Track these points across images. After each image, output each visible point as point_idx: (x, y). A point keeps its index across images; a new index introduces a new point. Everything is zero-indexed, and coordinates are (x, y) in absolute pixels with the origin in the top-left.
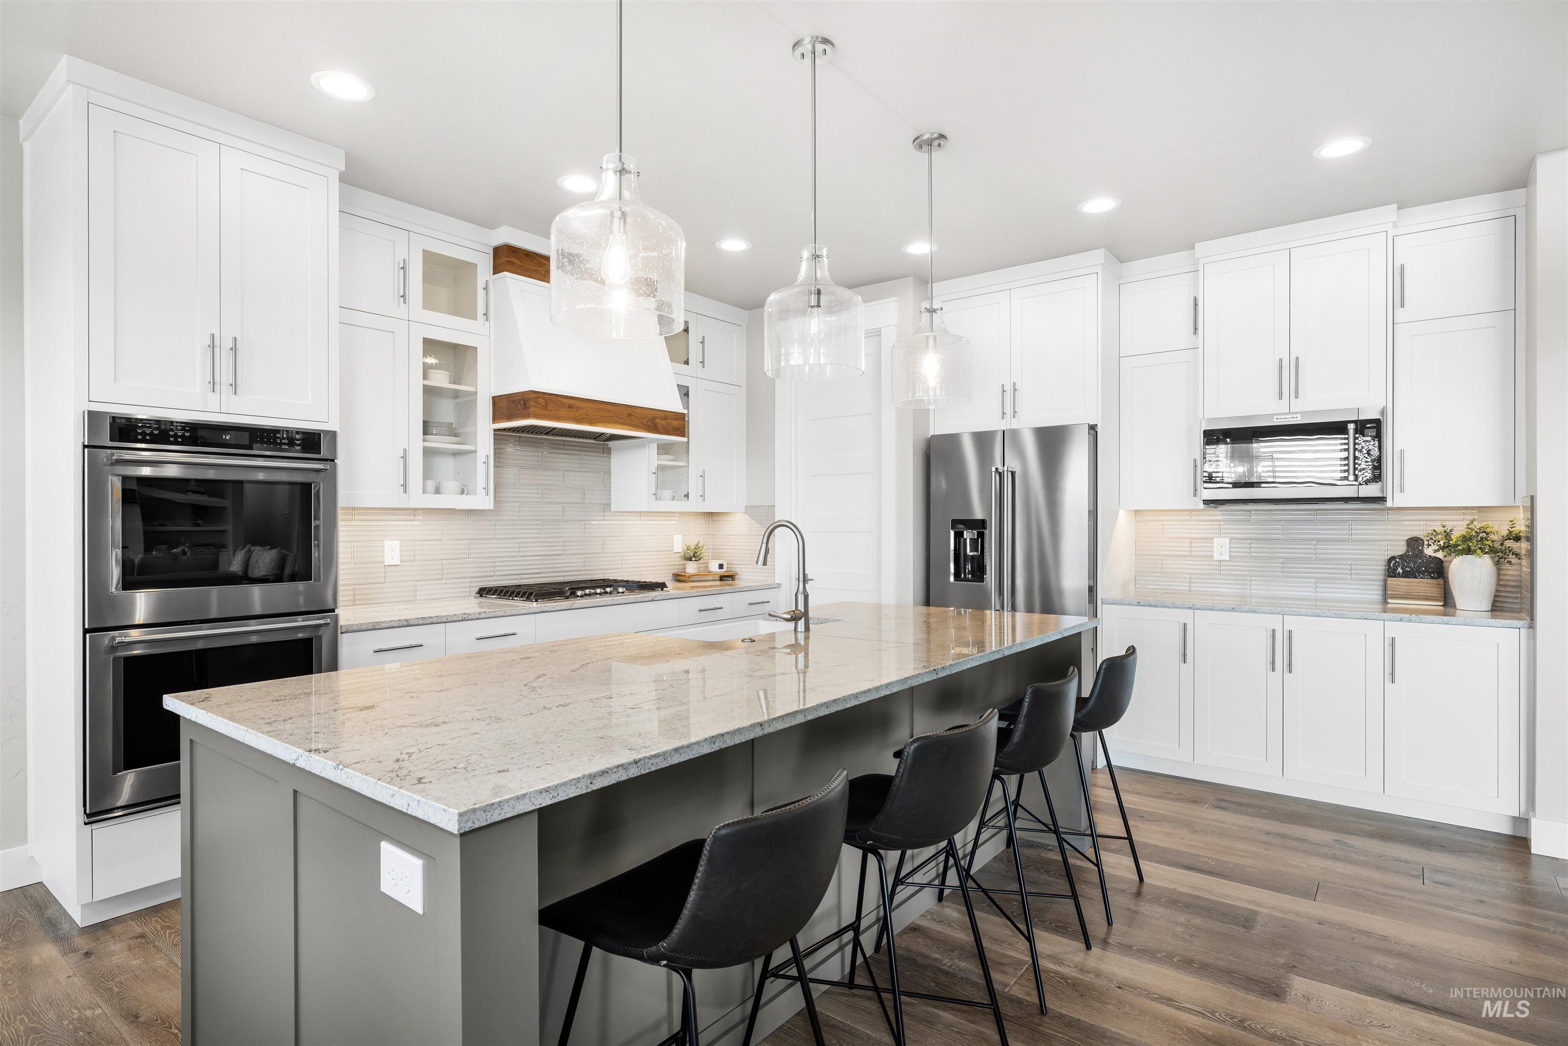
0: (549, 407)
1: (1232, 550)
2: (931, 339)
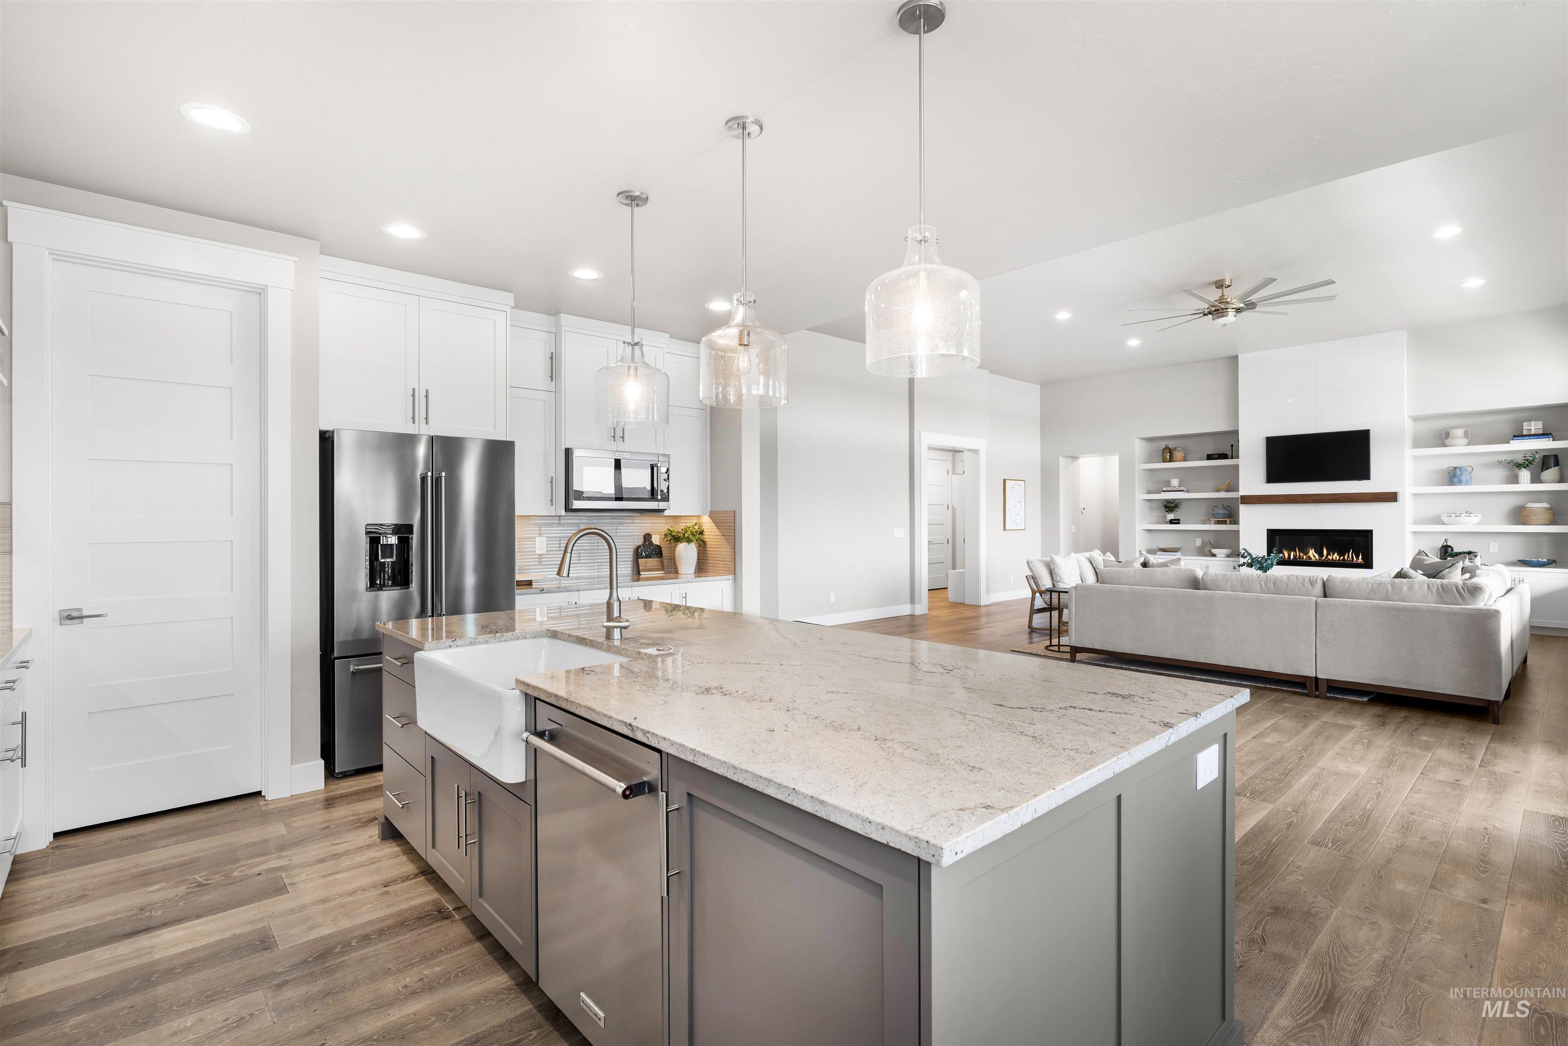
1: (534, 543)
2: (632, 369)
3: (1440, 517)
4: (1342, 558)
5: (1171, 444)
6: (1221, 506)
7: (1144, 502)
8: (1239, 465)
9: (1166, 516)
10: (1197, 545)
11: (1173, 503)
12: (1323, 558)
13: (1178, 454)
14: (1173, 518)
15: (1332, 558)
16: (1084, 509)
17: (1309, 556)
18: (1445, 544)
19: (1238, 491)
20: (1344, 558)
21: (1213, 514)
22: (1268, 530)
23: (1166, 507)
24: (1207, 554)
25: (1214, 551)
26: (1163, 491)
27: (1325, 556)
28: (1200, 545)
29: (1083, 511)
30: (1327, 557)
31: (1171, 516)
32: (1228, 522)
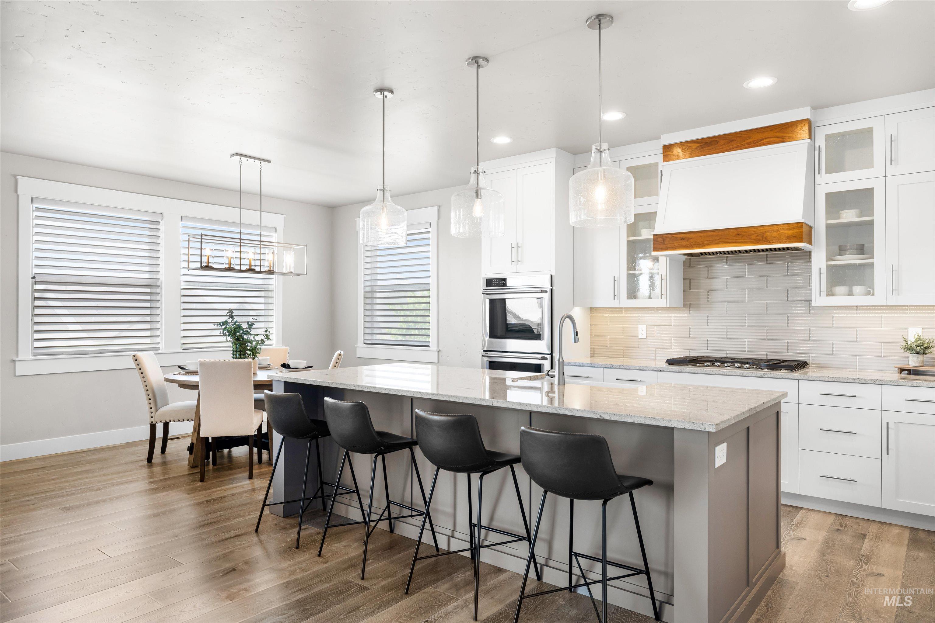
0: (666, 243)
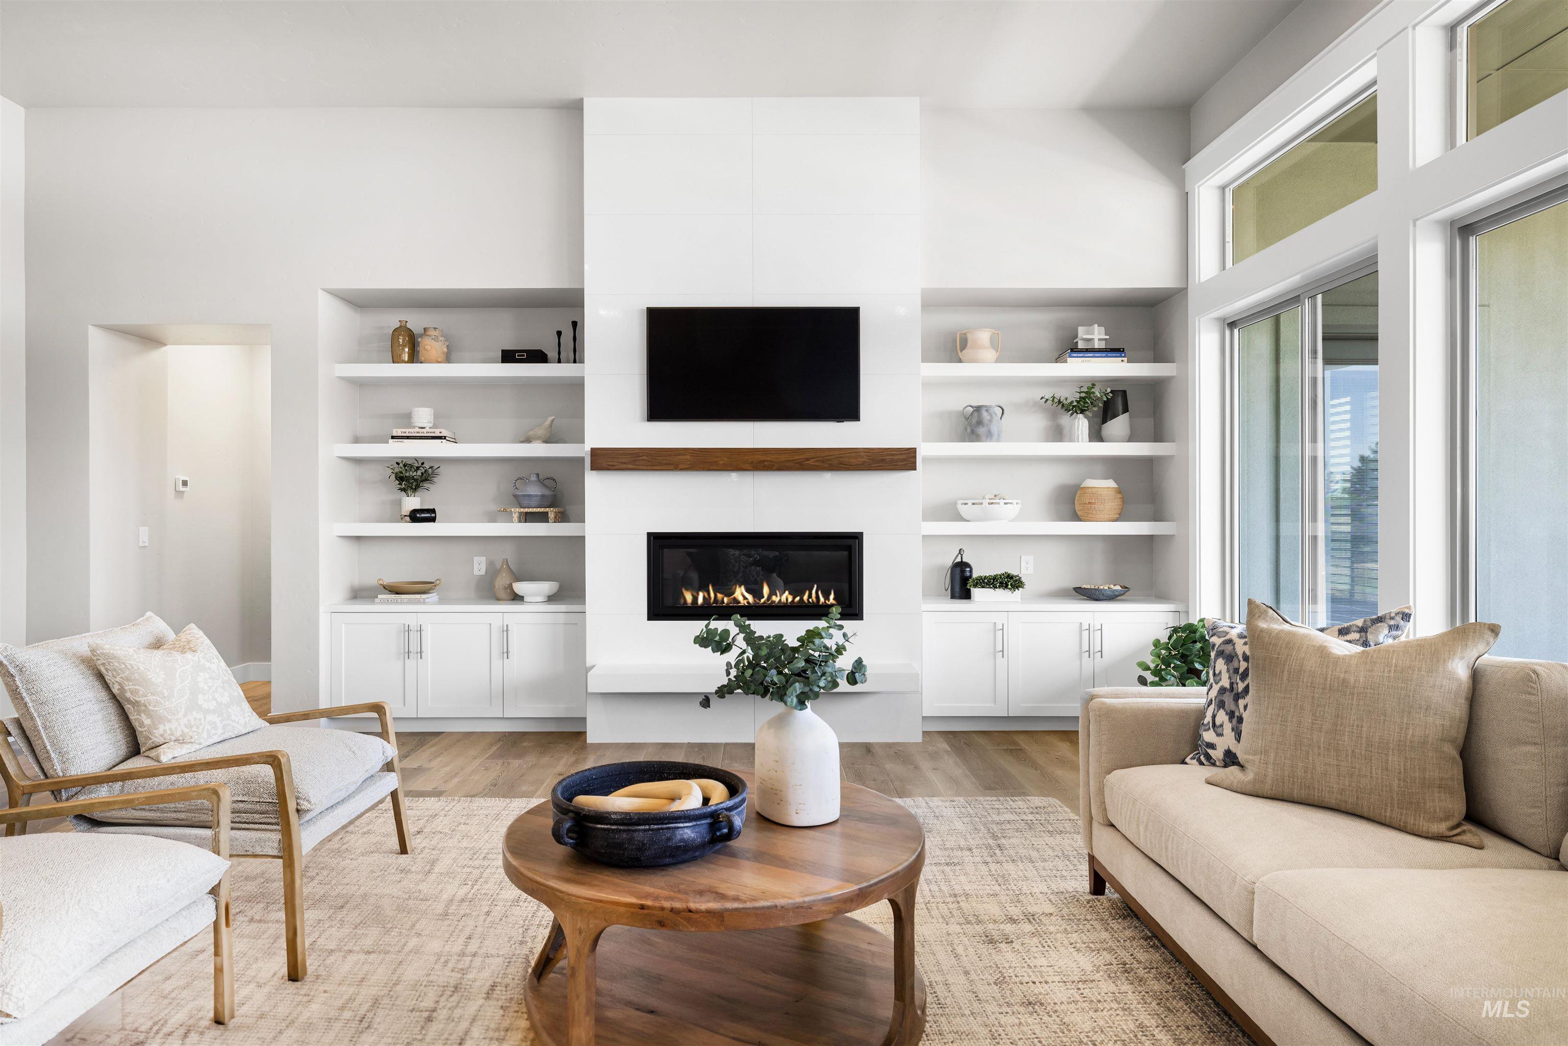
3: (955, 504)
4: (798, 599)
5: (416, 321)
6: (533, 478)
7: (346, 464)
8: (583, 378)
9: (399, 503)
10: (476, 572)
11: (418, 468)
12: (762, 600)
13: (431, 346)
14: (418, 507)
15: (780, 600)
16: (185, 483)
17: (735, 598)
18: (959, 560)
19: (582, 441)
20: (802, 599)
21: (515, 496)
22: (649, 535)
23: (400, 478)
24: (502, 594)
25: (520, 587)
26: (393, 437)
27: (766, 596)
28: (483, 572)
29: (181, 489)
30: (769, 598)
31: (412, 502)
32: (551, 516)
